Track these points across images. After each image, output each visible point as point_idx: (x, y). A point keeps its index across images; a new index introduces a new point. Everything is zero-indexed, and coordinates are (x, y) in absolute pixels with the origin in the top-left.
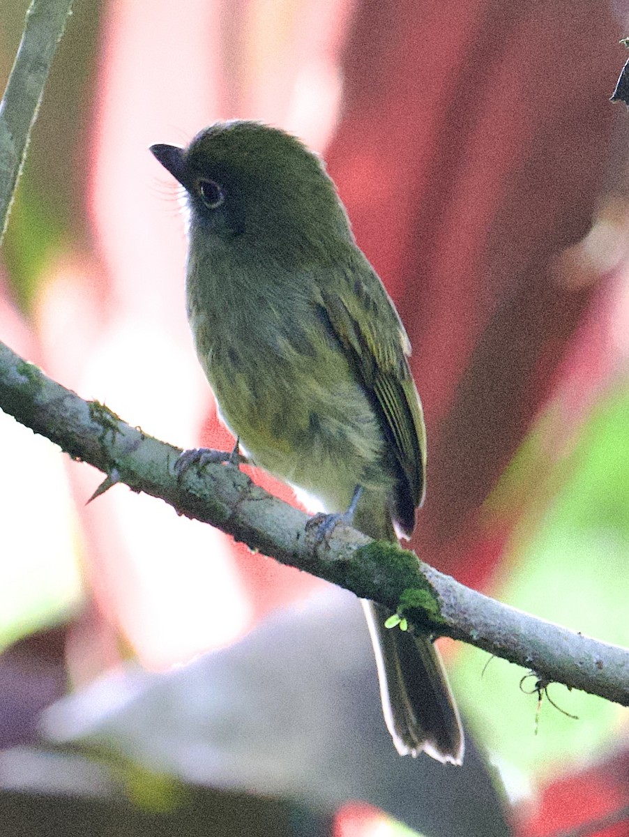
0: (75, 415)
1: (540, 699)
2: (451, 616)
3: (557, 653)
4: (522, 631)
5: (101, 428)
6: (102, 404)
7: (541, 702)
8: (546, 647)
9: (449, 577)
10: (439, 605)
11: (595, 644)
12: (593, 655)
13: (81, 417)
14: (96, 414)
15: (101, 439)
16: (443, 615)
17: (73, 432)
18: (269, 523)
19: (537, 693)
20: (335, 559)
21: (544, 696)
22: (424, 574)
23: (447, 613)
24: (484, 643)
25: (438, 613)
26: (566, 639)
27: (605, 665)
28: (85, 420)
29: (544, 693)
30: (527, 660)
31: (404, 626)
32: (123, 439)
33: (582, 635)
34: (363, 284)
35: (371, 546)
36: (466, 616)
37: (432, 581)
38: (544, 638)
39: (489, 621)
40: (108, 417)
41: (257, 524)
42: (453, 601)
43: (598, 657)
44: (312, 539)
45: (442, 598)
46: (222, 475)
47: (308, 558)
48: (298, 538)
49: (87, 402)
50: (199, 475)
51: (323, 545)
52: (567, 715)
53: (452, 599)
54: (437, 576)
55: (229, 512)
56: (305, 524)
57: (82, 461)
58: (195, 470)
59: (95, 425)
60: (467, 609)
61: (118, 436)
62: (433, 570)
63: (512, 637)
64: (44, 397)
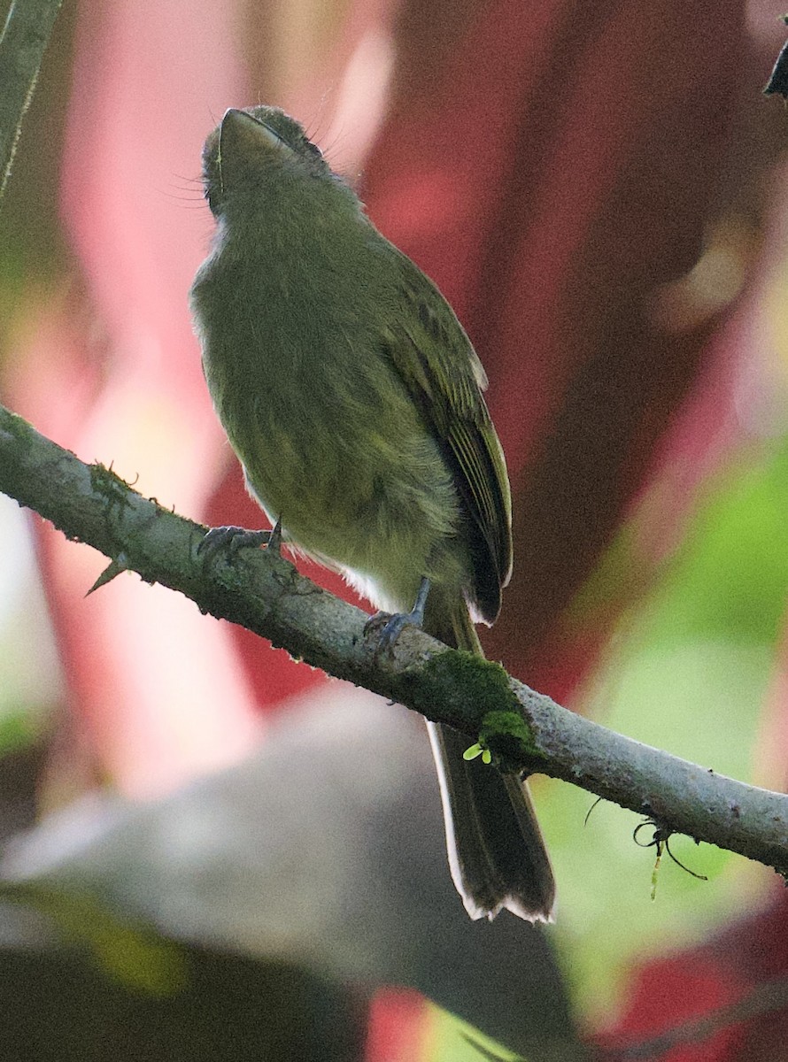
0: (73, 483)
1: (659, 854)
2: (548, 746)
3: (682, 795)
4: (638, 768)
5: (106, 499)
6: (107, 469)
7: (661, 858)
8: (668, 789)
9: (546, 696)
10: (533, 731)
11: (729, 784)
12: (728, 799)
13: (80, 485)
14: (100, 482)
15: (106, 514)
16: (538, 745)
17: (69, 505)
18: (317, 623)
19: (655, 845)
20: (401, 671)
21: (664, 850)
22: (515, 692)
23: (543, 744)
24: (589, 782)
25: (531, 743)
26: (693, 777)
27: (742, 812)
28: (86, 489)
29: (665, 846)
30: (644, 804)
31: (487, 759)
32: (134, 514)
33: (714, 773)
34: (428, 307)
35: (447, 655)
36: (567, 747)
37: (525, 700)
38: (666, 776)
39: (595, 753)
40: (115, 485)
41: (302, 625)
42: (550, 728)
43: (734, 802)
44: (372, 646)
45: (538, 723)
46: (258, 562)
47: (365, 669)
48: (354, 644)
49: (89, 466)
50: (230, 562)
51: (387, 654)
52: (693, 874)
53: (550, 724)
54: (531, 696)
55: (267, 609)
56: (363, 625)
57: (80, 541)
58: (225, 556)
59: (99, 495)
60: (568, 738)
61: (127, 510)
62: (526, 687)
63: (625, 775)
64: (35, 459)
